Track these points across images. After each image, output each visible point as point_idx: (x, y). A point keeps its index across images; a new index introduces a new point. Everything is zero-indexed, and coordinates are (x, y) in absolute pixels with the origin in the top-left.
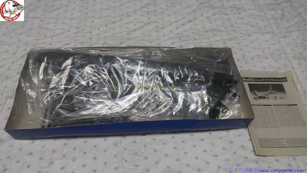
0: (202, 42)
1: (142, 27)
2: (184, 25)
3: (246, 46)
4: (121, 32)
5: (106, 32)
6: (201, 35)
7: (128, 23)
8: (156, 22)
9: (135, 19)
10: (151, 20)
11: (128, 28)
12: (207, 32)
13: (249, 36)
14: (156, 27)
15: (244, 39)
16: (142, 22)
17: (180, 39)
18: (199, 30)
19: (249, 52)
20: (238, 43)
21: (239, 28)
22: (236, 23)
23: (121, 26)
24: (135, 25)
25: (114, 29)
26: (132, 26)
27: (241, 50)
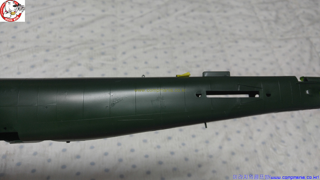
0: (174, 48)
1: (93, 21)
2: (151, 22)
3: (232, 56)
4: (61, 28)
5: (39, 27)
6: (172, 39)
11: (72, 23)
12: (181, 34)
13: (236, 42)
14: (113, 23)
15: (230, 47)
17: (144, 42)
18: (170, 31)
19: (236, 65)
20: (222, 51)
21: (224, 31)
22: (220, 23)
23: (62, 20)
25: (51, 23)
26: (78, 20)
27: (225, 60)
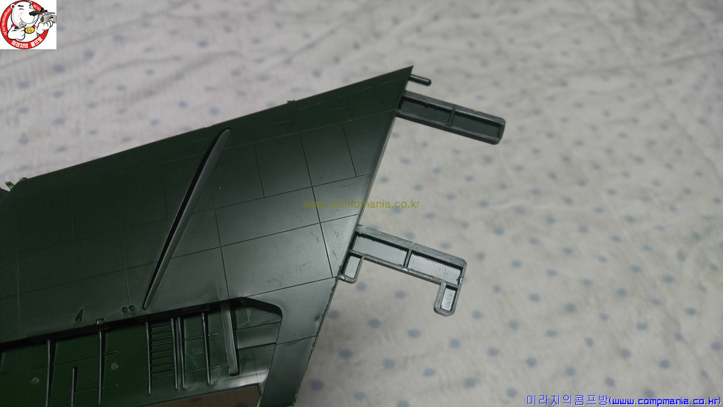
7: (120, 66)
8: (233, 54)
9: (148, 50)
10: (213, 48)
16: (177, 59)
24: (150, 72)
